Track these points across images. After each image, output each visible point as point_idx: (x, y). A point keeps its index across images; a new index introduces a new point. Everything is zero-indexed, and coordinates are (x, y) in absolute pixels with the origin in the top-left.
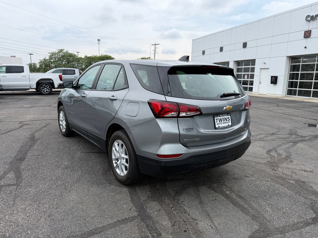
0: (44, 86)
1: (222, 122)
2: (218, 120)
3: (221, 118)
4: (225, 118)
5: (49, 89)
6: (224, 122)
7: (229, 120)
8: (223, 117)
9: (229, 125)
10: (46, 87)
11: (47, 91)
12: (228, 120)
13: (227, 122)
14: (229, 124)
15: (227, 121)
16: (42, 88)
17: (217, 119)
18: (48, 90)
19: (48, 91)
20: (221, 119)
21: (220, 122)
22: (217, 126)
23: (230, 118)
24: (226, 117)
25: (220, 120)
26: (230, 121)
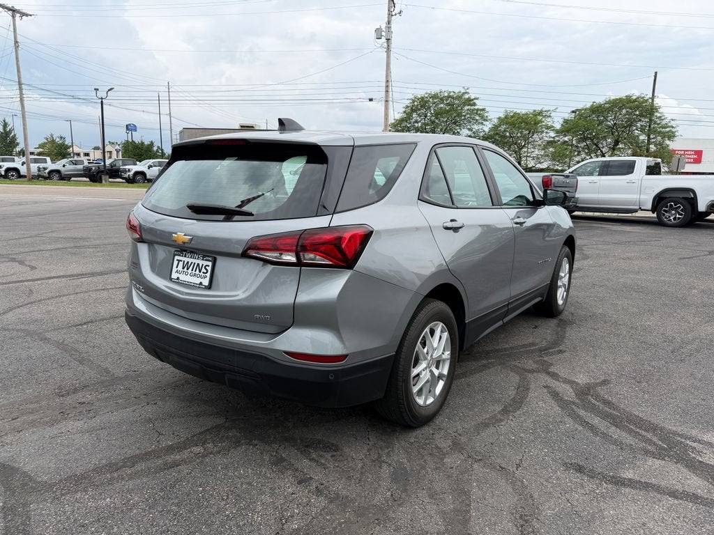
0: (671, 205)
1: (190, 271)
2: (181, 263)
3: (191, 260)
4: (198, 264)
5: (682, 215)
6: (194, 272)
7: (205, 271)
8: (194, 261)
9: (201, 283)
10: (676, 209)
11: (675, 219)
12: (203, 270)
13: (200, 276)
14: (202, 280)
15: (201, 273)
16: (664, 211)
17: (179, 261)
18: (678, 216)
19: (679, 218)
20: (188, 262)
21: (183, 268)
22: (174, 276)
23: (209, 269)
24: (201, 262)
25: (186, 266)
26: (208, 275)
